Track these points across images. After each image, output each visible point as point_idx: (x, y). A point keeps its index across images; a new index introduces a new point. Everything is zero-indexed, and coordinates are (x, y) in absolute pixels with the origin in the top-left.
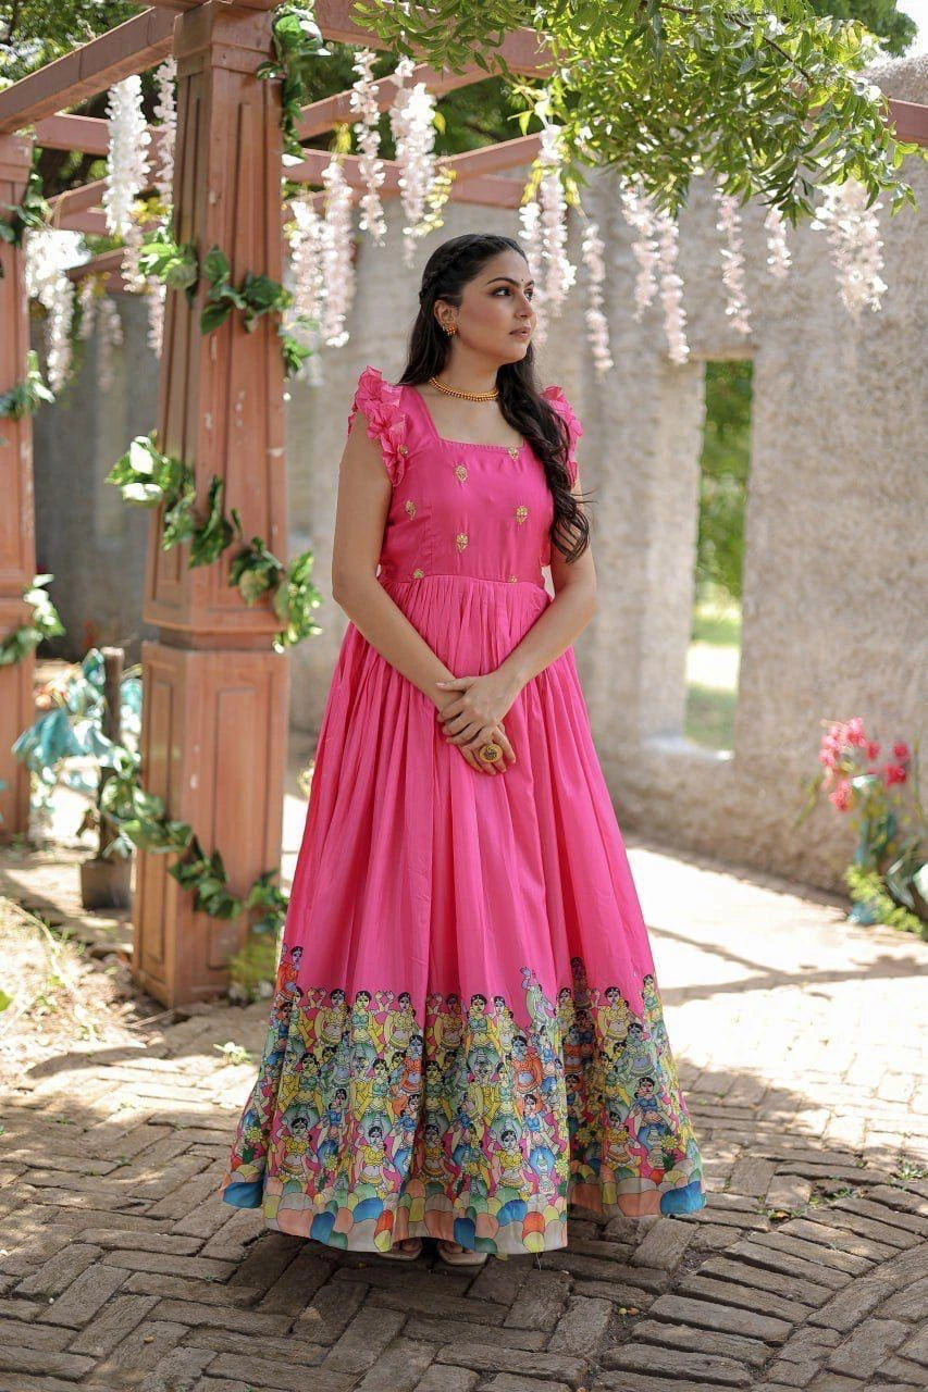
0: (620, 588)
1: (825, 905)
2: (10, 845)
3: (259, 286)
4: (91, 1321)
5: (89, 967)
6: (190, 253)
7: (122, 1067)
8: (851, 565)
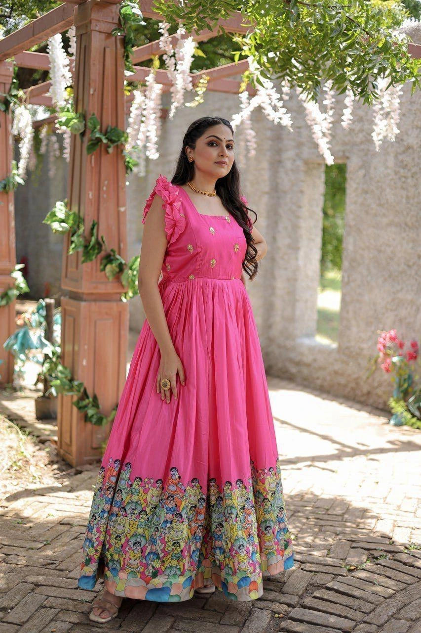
0: (286, 269)
1: (379, 416)
2: (5, 389)
3: (113, 132)
4: (27, 621)
5: (38, 448)
6: (81, 117)
7: (50, 496)
8: (391, 259)
